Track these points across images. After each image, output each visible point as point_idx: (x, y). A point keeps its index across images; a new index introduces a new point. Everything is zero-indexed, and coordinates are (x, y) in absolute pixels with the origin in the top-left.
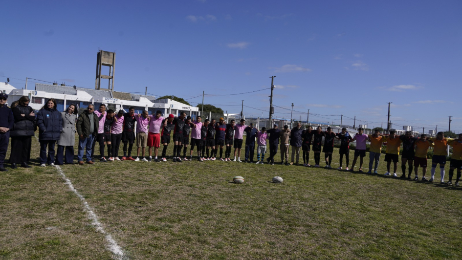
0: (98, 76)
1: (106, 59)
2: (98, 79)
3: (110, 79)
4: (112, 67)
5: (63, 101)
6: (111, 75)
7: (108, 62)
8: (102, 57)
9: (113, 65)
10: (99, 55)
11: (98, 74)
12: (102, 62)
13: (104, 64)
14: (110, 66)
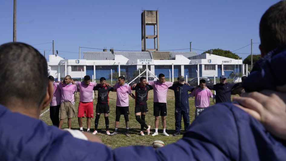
0: (143, 37)
1: (150, 18)
2: (143, 40)
3: (155, 38)
4: (156, 25)
5: (93, 66)
6: (156, 34)
7: (152, 21)
8: (146, 17)
9: (156, 24)
10: (143, 15)
11: (144, 35)
12: (146, 22)
13: (148, 24)
14: (154, 24)
